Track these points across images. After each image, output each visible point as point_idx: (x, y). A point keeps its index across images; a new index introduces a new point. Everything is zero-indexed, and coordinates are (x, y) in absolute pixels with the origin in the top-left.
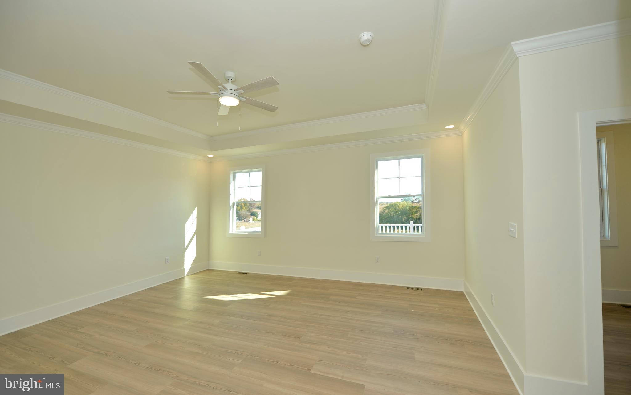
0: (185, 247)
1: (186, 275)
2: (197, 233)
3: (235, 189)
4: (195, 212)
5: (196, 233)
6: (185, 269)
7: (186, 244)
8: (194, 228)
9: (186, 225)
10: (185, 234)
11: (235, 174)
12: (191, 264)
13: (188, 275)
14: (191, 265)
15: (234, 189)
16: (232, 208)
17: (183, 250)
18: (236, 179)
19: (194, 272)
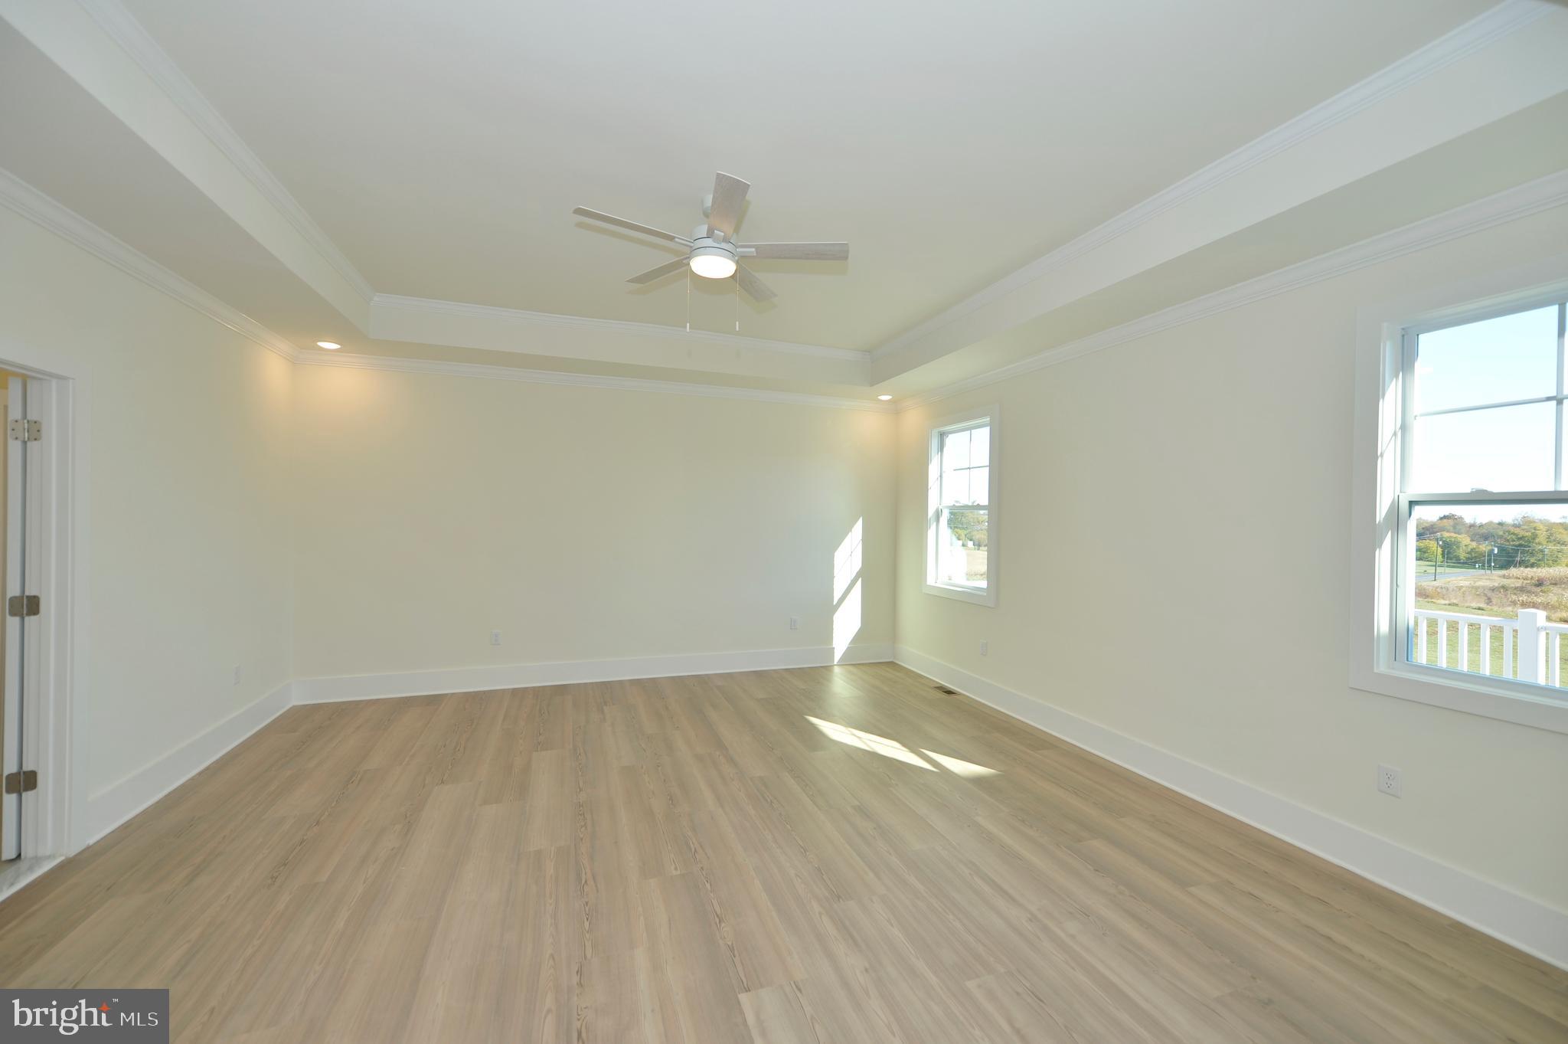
0: (835, 602)
1: (835, 663)
2: (866, 574)
3: (944, 475)
4: (858, 528)
5: (859, 575)
6: (835, 650)
7: (837, 596)
8: (857, 564)
9: (836, 554)
10: (835, 575)
11: (942, 436)
12: (850, 641)
13: (841, 664)
14: (850, 644)
15: (941, 476)
16: (935, 523)
17: (828, 609)
18: (945, 449)
19: (851, 660)
